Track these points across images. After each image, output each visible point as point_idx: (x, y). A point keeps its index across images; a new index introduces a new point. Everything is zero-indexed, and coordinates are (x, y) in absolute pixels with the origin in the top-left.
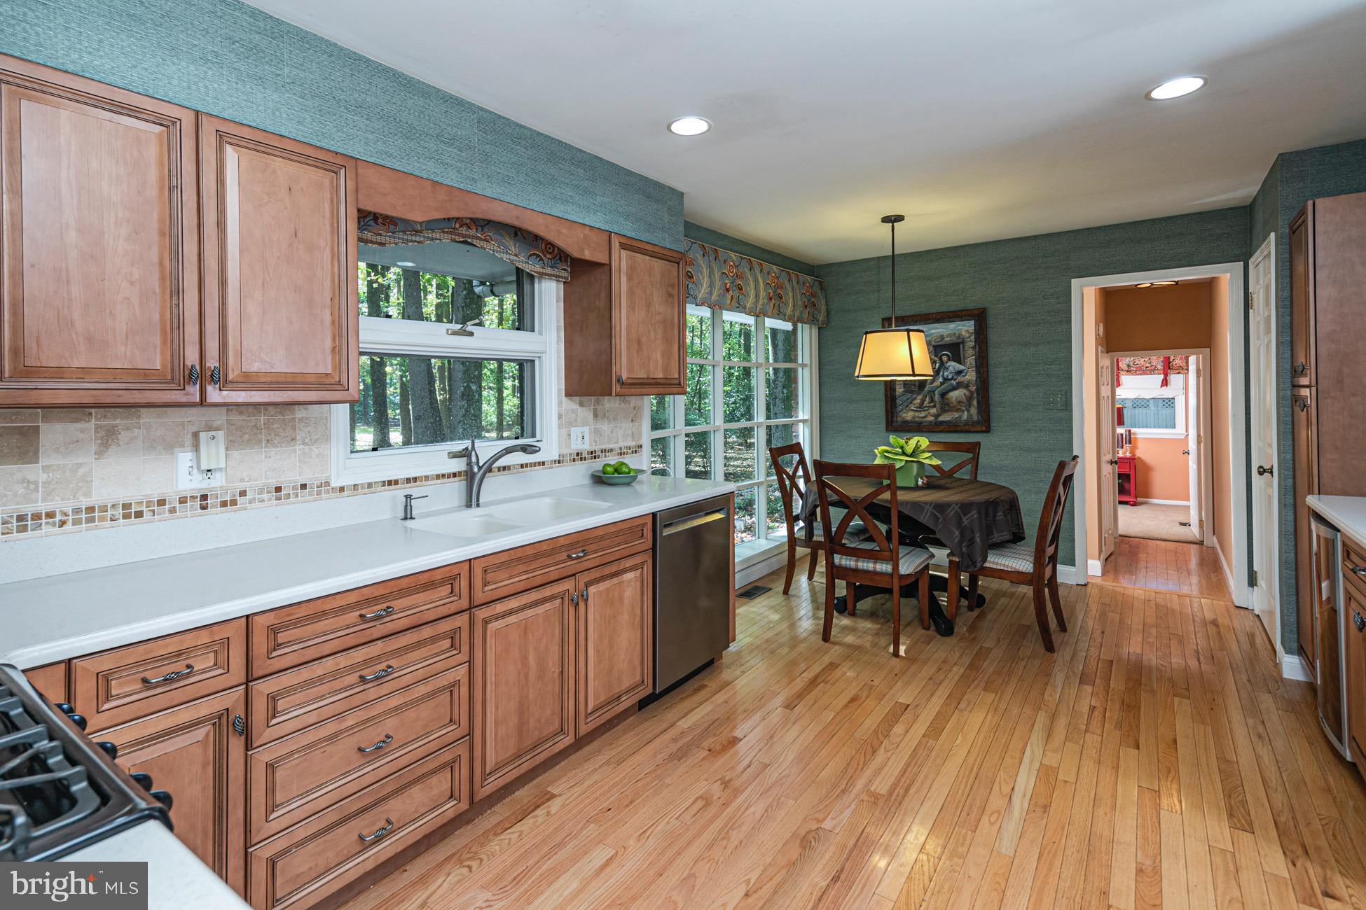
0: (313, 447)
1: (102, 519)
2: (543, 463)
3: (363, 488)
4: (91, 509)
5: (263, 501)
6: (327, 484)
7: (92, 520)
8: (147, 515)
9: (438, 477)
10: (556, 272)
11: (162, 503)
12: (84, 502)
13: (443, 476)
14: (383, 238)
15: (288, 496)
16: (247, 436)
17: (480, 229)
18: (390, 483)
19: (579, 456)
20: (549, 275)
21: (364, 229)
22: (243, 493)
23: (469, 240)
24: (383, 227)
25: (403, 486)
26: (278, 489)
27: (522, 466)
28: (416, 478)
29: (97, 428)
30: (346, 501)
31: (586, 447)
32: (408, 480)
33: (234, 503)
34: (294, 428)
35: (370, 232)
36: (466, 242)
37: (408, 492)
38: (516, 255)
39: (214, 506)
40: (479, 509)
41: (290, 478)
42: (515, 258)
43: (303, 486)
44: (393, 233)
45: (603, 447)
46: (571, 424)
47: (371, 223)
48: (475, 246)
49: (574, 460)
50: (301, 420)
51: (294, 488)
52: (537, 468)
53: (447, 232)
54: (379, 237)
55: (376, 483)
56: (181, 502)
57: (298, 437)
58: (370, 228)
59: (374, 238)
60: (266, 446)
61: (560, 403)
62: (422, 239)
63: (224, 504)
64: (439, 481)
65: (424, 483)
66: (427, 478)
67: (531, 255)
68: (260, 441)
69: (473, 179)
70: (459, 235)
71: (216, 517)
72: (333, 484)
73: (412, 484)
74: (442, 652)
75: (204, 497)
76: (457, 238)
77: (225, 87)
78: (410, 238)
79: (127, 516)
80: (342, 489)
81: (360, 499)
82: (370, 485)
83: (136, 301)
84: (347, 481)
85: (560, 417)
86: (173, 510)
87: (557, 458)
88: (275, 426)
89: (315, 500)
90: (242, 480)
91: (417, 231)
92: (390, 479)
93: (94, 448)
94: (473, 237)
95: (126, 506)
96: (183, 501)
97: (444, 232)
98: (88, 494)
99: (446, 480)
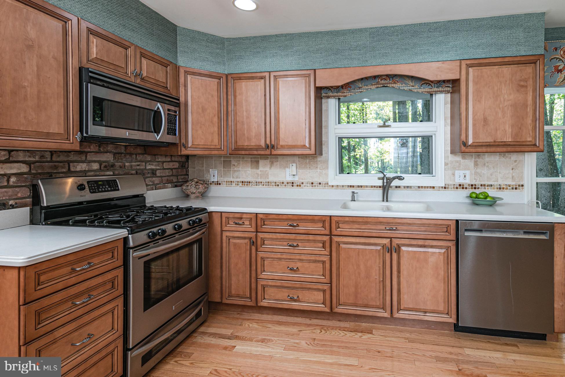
0: (323, 171)
1: (271, 185)
2: (433, 187)
3: (340, 187)
4: (268, 182)
5: (308, 186)
6: (328, 184)
7: (268, 185)
8: (280, 186)
9: (372, 187)
10: (440, 89)
11: (283, 183)
12: (267, 180)
13: (375, 186)
14: (346, 94)
15: (315, 186)
16: (303, 166)
17: (391, 79)
18: (351, 186)
19: (461, 186)
20: (439, 91)
21: (339, 92)
22: (302, 183)
23: (385, 85)
24: (345, 89)
25: (356, 188)
26: (312, 183)
27: (419, 187)
28: (362, 186)
29: (270, 161)
30: (333, 190)
31: (467, 181)
32: (358, 186)
33: (300, 186)
34: (317, 164)
35: (340, 92)
36: (384, 86)
37: (354, 191)
38: (413, 86)
39: (295, 186)
40: (387, 202)
41: (316, 180)
42: (412, 88)
43: (320, 184)
44: (349, 91)
45: (483, 183)
46: (454, 168)
47: (341, 89)
48: (388, 87)
49: (457, 188)
50: (319, 161)
51: (317, 184)
52: (429, 189)
53: (374, 85)
54: (344, 94)
55: (345, 186)
56: (287, 184)
57: (318, 167)
58: (340, 91)
59: (342, 95)
60: (309, 169)
61: (446, 157)
62: (362, 90)
63: (297, 186)
64: (372, 189)
65: (365, 188)
66: (367, 186)
67: (422, 84)
68: (307, 167)
69: (366, 61)
70: (380, 84)
71: (295, 189)
72: (329, 184)
73: (360, 188)
74: (318, 247)
75: (293, 183)
76: (379, 86)
77: (278, 62)
78: (357, 91)
79: (275, 185)
80: (333, 186)
81: (339, 191)
82: (343, 186)
83: (256, 128)
84: (334, 183)
85: (446, 164)
86: (285, 186)
87: (443, 186)
88: (311, 163)
89: (323, 189)
90: (302, 179)
91: (359, 88)
92: (351, 185)
93: (269, 166)
94: (388, 83)
95: (275, 183)
96: (288, 183)
97: (373, 85)
98: (268, 178)
99: (376, 188)
